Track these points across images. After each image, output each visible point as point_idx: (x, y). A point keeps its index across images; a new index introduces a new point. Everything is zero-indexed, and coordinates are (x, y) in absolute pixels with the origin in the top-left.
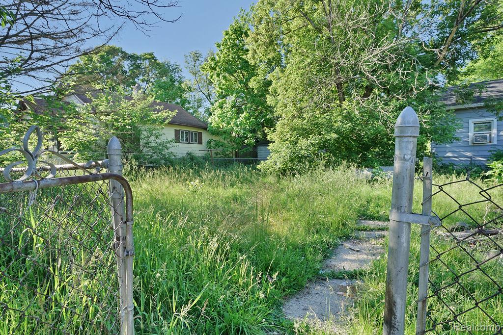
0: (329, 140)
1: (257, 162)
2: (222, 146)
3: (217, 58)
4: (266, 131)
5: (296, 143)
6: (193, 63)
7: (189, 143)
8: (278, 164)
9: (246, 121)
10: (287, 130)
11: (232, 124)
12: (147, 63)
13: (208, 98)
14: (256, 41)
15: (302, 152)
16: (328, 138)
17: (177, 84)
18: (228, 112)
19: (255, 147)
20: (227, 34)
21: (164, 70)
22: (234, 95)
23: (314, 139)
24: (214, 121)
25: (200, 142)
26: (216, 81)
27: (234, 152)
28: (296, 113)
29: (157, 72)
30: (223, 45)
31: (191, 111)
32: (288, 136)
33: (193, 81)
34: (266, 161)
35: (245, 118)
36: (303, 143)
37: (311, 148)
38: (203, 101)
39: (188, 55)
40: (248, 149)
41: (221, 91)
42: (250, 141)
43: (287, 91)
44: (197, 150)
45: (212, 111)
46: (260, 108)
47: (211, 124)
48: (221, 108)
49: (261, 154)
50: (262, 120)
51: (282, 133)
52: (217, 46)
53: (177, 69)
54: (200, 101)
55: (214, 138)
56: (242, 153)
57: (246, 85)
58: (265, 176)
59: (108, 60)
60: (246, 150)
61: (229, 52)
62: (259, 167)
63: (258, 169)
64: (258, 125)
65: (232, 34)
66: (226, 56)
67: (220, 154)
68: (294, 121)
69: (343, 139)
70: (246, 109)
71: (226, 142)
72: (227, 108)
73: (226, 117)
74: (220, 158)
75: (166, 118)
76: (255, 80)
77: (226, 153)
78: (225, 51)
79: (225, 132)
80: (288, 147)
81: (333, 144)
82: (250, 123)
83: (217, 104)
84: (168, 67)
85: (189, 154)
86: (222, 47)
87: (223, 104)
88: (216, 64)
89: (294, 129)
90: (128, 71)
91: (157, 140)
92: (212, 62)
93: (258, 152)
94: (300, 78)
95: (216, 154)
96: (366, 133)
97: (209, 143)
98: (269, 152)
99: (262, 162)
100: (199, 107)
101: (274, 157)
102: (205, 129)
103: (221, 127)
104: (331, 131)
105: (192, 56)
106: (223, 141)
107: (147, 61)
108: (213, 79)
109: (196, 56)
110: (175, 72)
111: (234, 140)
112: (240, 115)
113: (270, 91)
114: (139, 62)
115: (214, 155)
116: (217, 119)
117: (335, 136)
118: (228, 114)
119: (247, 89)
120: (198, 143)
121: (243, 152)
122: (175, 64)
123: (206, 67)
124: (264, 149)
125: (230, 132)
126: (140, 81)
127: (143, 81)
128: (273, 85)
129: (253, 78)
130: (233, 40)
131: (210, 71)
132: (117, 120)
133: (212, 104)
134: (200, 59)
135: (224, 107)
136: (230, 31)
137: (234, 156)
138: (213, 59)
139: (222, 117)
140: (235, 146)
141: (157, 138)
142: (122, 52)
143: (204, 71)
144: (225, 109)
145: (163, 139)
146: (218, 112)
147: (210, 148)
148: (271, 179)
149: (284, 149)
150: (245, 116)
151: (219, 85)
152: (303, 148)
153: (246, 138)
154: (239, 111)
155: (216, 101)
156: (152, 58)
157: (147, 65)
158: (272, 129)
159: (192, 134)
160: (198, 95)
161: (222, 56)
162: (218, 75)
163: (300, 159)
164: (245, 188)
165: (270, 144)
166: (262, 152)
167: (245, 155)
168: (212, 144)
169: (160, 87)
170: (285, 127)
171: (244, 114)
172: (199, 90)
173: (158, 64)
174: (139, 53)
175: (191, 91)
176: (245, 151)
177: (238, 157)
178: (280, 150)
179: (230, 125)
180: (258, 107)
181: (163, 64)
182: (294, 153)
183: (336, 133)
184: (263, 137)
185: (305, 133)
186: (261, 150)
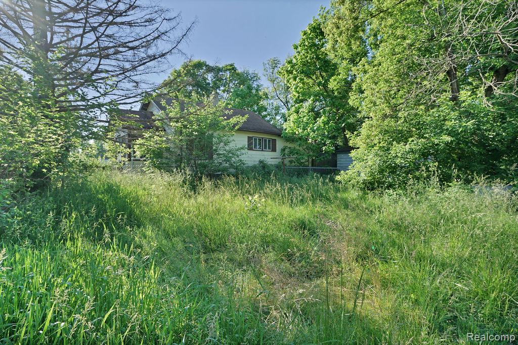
0: (437, 145)
1: (337, 172)
2: (297, 153)
3: (294, 61)
4: (348, 136)
5: (388, 149)
6: (271, 70)
7: (262, 150)
8: (362, 174)
9: (324, 125)
10: (375, 133)
11: (308, 129)
12: (228, 74)
13: (286, 105)
14: (338, 28)
15: (398, 161)
16: (436, 141)
17: (254, 91)
18: (304, 116)
19: (334, 155)
20: (305, 34)
21: (243, 79)
22: (312, 98)
23: (415, 143)
24: (289, 127)
25: (274, 150)
26: (293, 85)
27: (310, 160)
28: (388, 111)
29: (236, 82)
30: (300, 46)
31: (268, 118)
32: (376, 141)
33: (271, 89)
34: (347, 171)
35: (322, 122)
36: (399, 149)
37: (411, 157)
38: (281, 108)
39: (266, 62)
40: (326, 157)
41: (297, 95)
42: (329, 147)
43: (376, 84)
44: (270, 157)
45: (287, 116)
46: (341, 111)
47: (286, 130)
48: (297, 112)
49: (341, 162)
50: (343, 125)
51: (368, 137)
52: (294, 48)
53: (255, 77)
54: (277, 109)
55: (289, 145)
56: (318, 161)
57: (325, 86)
58: (345, 190)
59: (194, 73)
60: (324, 158)
61: (308, 53)
62: (338, 178)
63: (337, 181)
64: (338, 130)
65: (310, 34)
66: (303, 57)
67: (295, 162)
68: (386, 122)
69: (458, 144)
70: (324, 113)
71: (301, 149)
72: (303, 112)
73: (302, 122)
74: (294, 166)
75: (237, 124)
76: (335, 80)
77: (302, 161)
78: (303, 52)
79: (300, 139)
80: (377, 155)
81: (443, 151)
82: (329, 127)
83: (293, 109)
84: (247, 76)
85: (261, 162)
86: (299, 49)
87: (299, 108)
88: (292, 67)
89: (386, 132)
90: (211, 82)
91: (225, 147)
92: (289, 65)
93: (338, 160)
94: (395, 66)
95: (291, 162)
96: (498, 135)
97: (283, 150)
98: (351, 161)
99: (342, 172)
100: (276, 114)
101: (358, 165)
102: (279, 135)
103: (297, 133)
104: (441, 132)
105: (270, 63)
106: (297, 148)
107: (228, 72)
108: (290, 84)
109: (275, 63)
110: (254, 81)
111: (309, 148)
112: (318, 119)
113: (354, 88)
114: (221, 73)
115: (288, 164)
116: (292, 125)
117: (448, 139)
118: (305, 119)
119: (326, 91)
120: (272, 151)
121: (320, 160)
122: (253, 72)
123: (282, 71)
124: (346, 157)
125: (307, 139)
126: (221, 92)
127: (224, 91)
128: (358, 80)
129: (333, 78)
130: (312, 39)
131: (286, 76)
132: (185, 127)
133: (289, 110)
134: (279, 65)
135: (300, 111)
136: (308, 30)
137: (310, 165)
138: (290, 62)
139: (298, 122)
140: (311, 153)
141: (225, 145)
142: (206, 66)
143: (280, 75)
144: (302, 113)
145: (232, 146)
146: (294, 117)
147: (284, 155)
148: (353, 194)
149: (371, 157)
150: (323, 120)
151: (296, 88)
152: (399, 155)
153: (325, 145)
154: (317, 115)
155: (292, 106)
156: (233, 69)
157: (228, 76)
158: (355, 133)
159: (265, 141)
160: (276, 103)
161: (299, 58)
162: (295, 79)
163: (393, 169)
164: (319, 207)
165: (352, 151)
166: (342, 160)
167: (322, 164)
168: (287, 151)
169: (238, 95)
170: (374, 129)
171: (322, 118)
172: (277, 98)
173: (238, 74)
174: (221, 65)
175: (268, 98)
176: (322, 159)
177: (315, 166)
178: (365, 157)
179: (306, 131)
180: (338, 110)
181: (243, 74)
182: (384, 162)
183: (449, 135)
184: (344, 144)
185: (402, 137)
186: (341, 158)
